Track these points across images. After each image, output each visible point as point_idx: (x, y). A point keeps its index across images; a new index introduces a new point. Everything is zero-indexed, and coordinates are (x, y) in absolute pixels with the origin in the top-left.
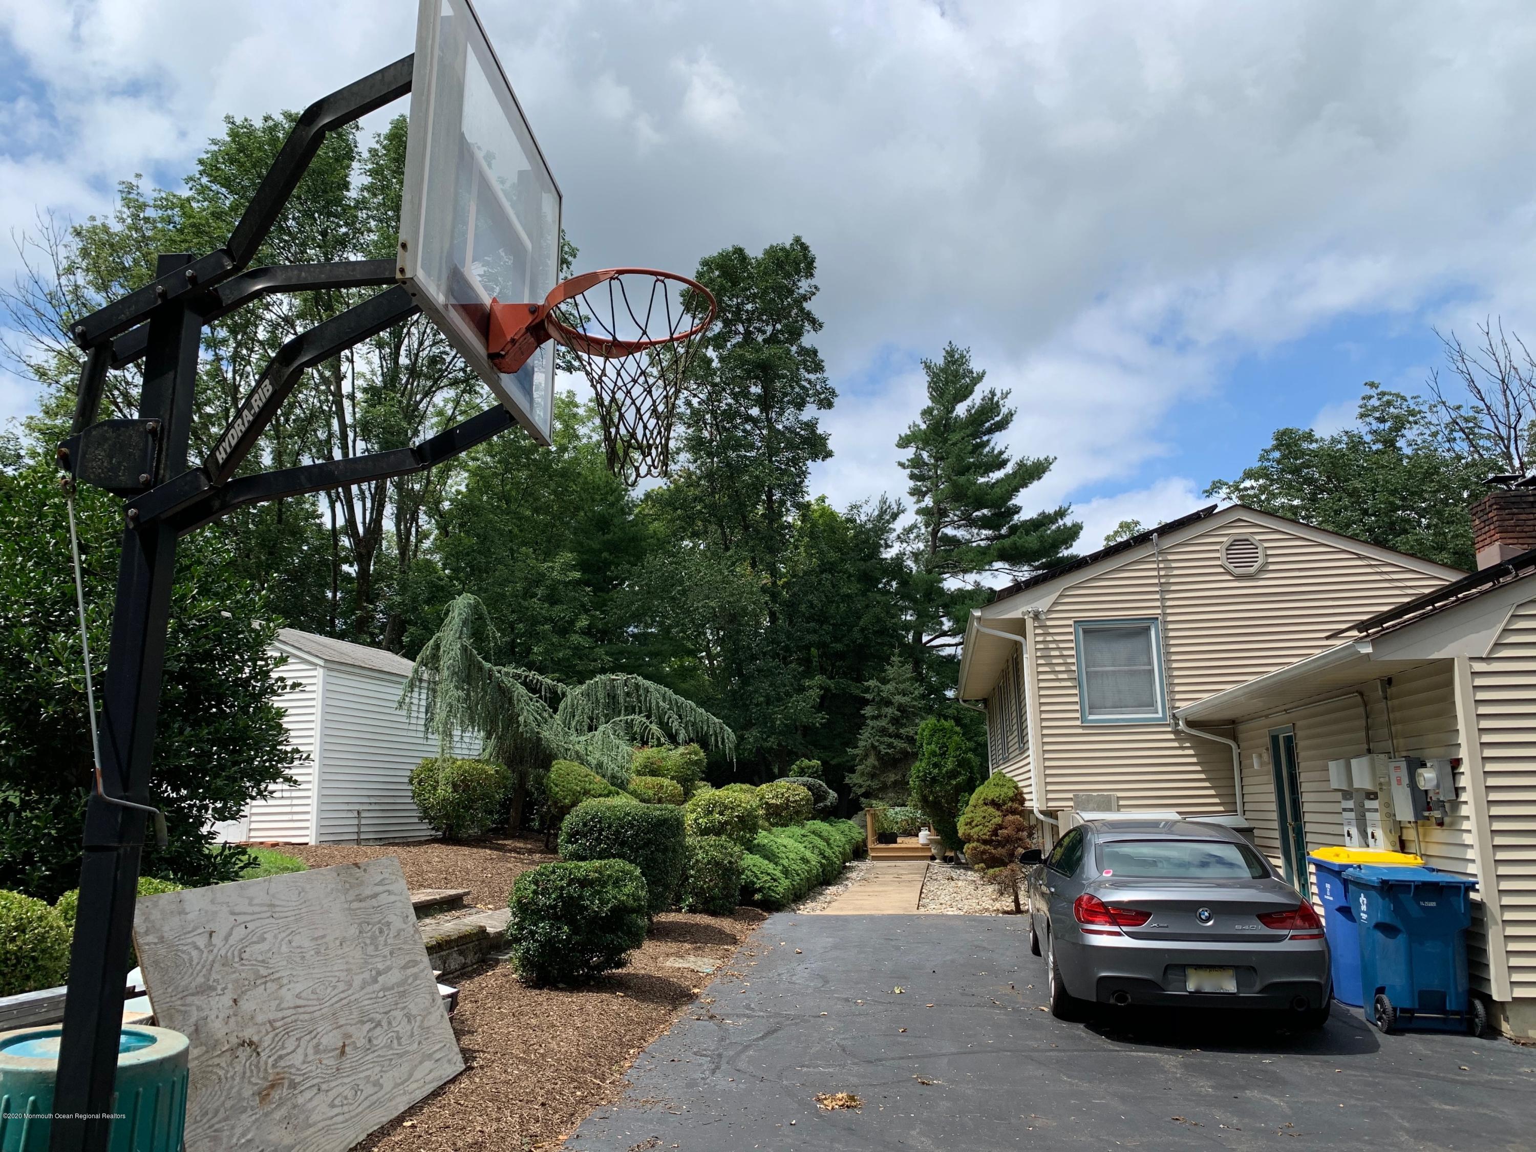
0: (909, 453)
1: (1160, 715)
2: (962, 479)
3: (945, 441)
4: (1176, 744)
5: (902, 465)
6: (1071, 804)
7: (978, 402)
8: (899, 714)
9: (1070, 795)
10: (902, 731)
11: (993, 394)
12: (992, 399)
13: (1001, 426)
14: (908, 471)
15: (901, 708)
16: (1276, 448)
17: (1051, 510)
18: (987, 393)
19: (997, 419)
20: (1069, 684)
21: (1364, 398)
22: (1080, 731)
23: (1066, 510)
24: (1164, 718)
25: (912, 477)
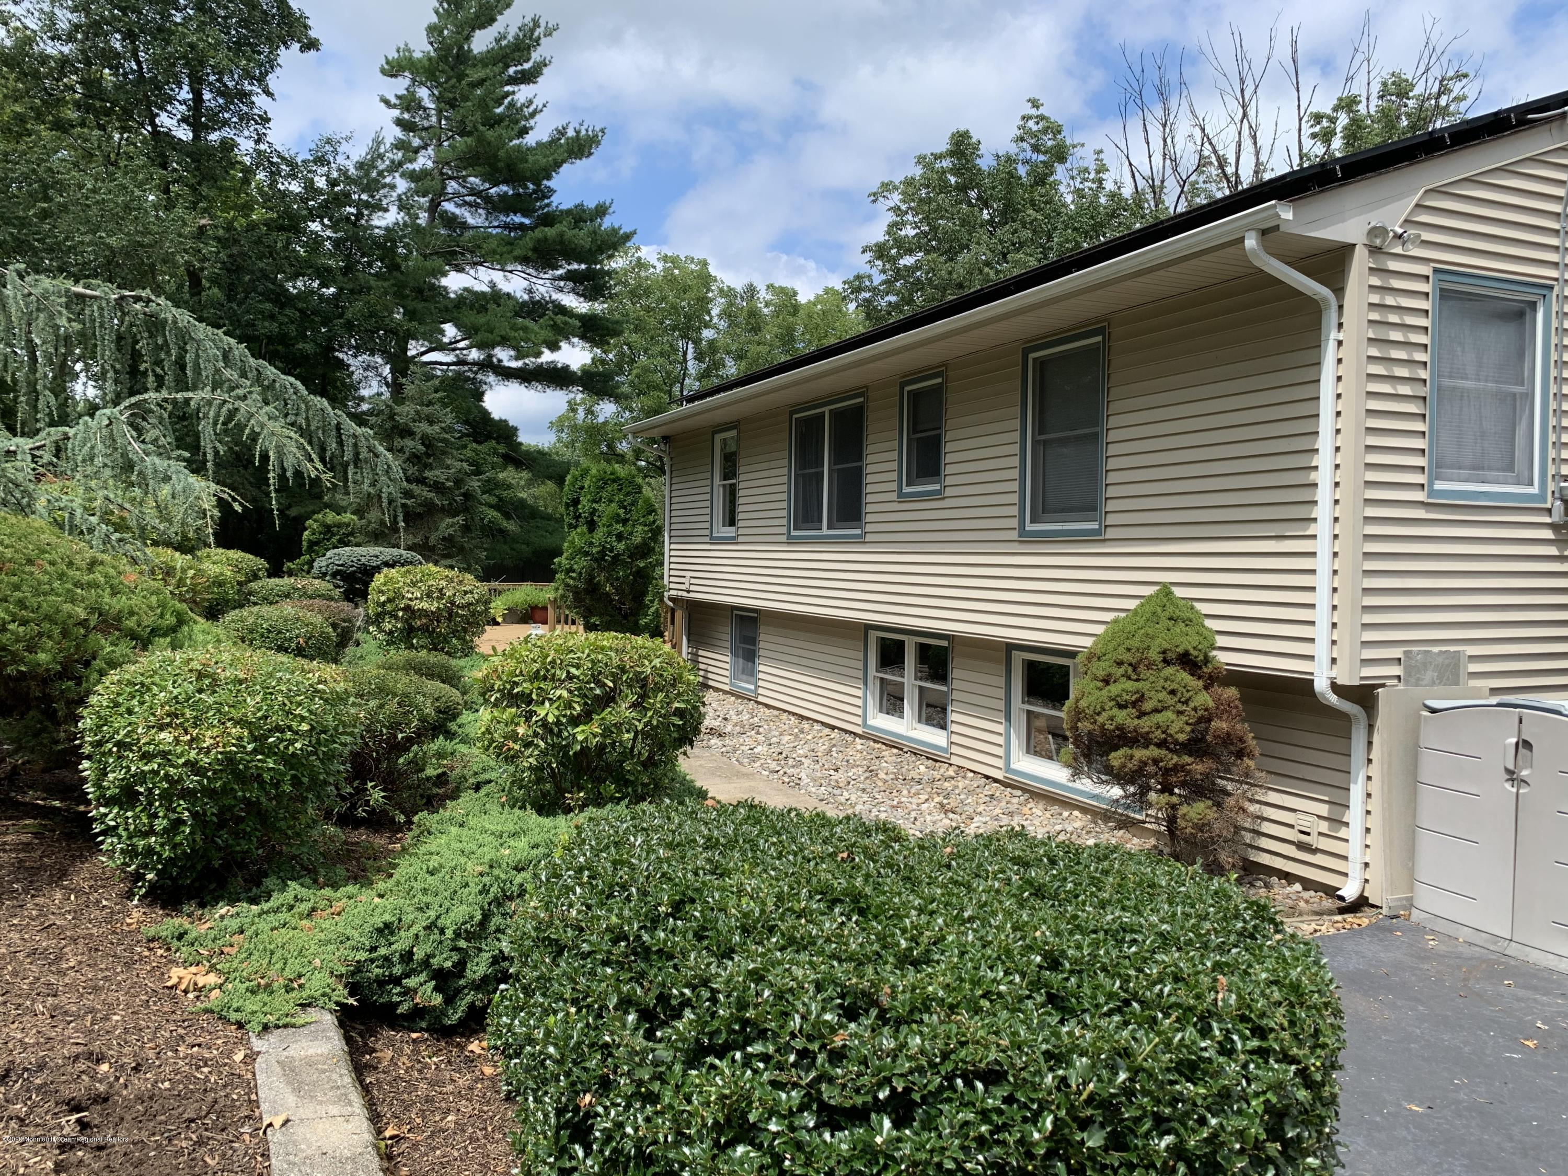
0: (401, 85)
1: (1535, 490)
2: (490, 134)
3: (461, 77)
4: (1553, 551)
5: (387, 103)
6: (1396, 670)
7: (513, 32)
8: (422, 449)
9: (1397, 653)
10: (427, 474)
11: (536, 24)
12: (532, 31)
13: (528, 77)
14: (396, 113)
15: (427, 441)
16: (951, 153)
17: (591, 204)
18: (528, 20)
19: (526, 66)
20: (1412, 408)
21: (1023, 118)
22: (1421, 514)
23: (607, 209)
24: (1542, 497)
25: (399, 122)
